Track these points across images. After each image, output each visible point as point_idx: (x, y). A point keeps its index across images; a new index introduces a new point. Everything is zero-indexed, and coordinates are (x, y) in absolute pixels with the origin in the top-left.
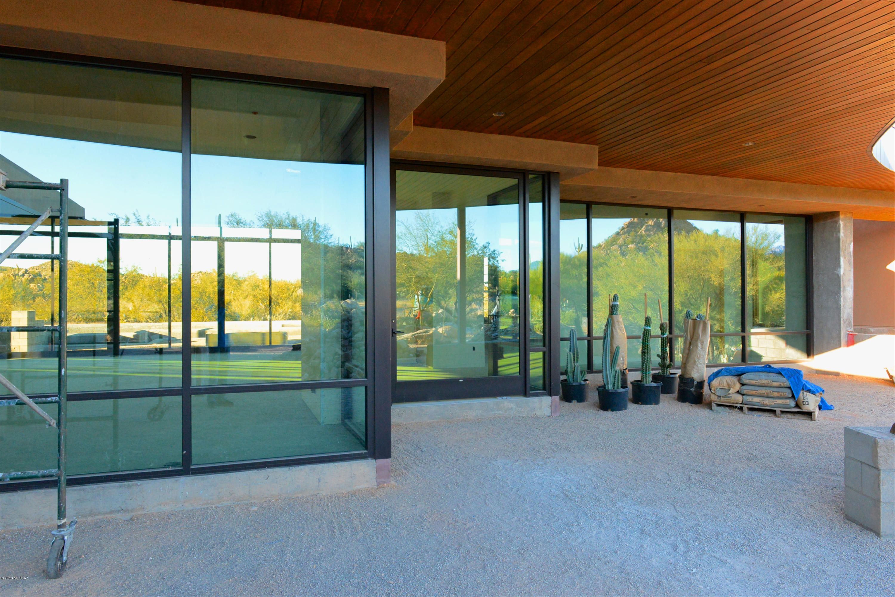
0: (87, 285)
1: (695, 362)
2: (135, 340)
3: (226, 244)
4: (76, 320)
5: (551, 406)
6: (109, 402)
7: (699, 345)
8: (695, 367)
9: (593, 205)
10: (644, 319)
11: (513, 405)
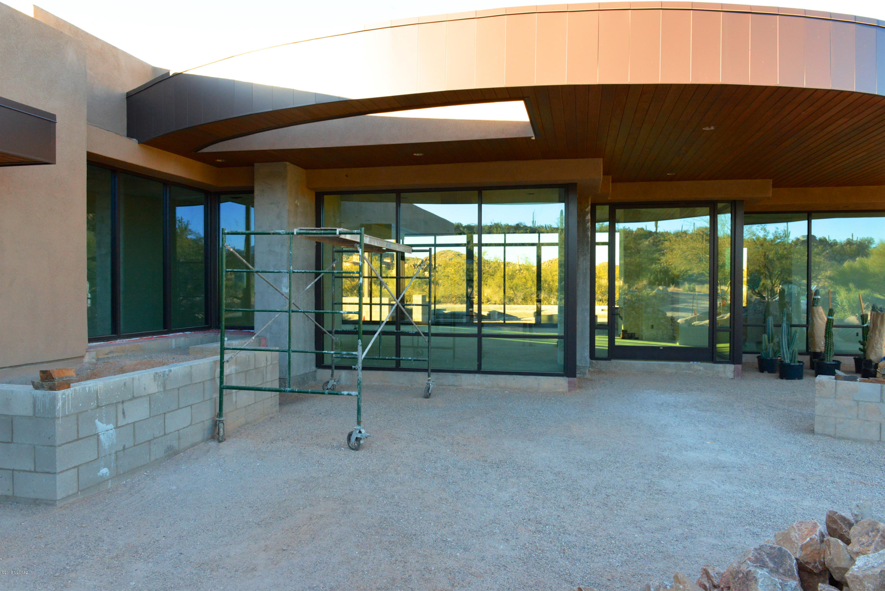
0: (462, 274)
1: (873, 346)
2: (489, 317)
3: (543, 248)
4: (455, 302)
5: (734, 371)
6: (451, 338)
7: (877, 332)
8: (874, 351)
9: (812, 214)
10: (828, 310)
11: (701, 368)
